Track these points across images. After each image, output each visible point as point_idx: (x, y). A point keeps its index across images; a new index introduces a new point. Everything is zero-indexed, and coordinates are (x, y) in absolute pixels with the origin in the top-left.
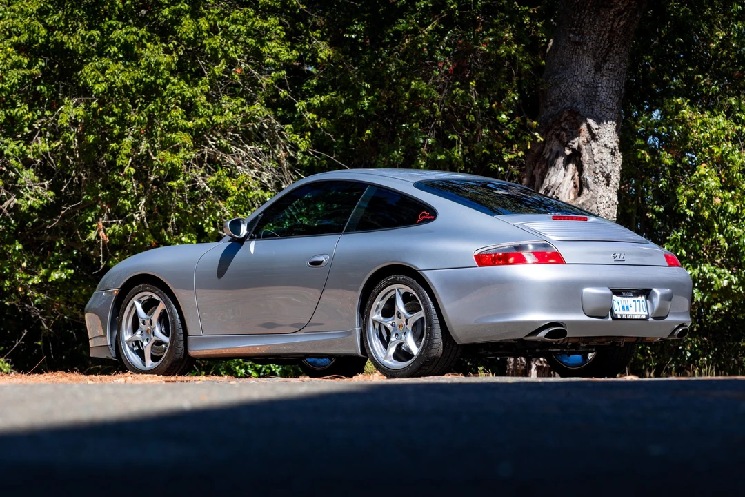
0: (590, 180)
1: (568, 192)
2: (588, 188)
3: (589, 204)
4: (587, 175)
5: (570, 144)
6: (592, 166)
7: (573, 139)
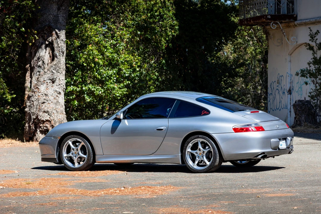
0: (58, 54)
1: (47, 59)
2: (57, 58)
3: (58, 64)
4: (56, 52)
5: (48, 39)
6: (58, 49)
7: (49, 38)
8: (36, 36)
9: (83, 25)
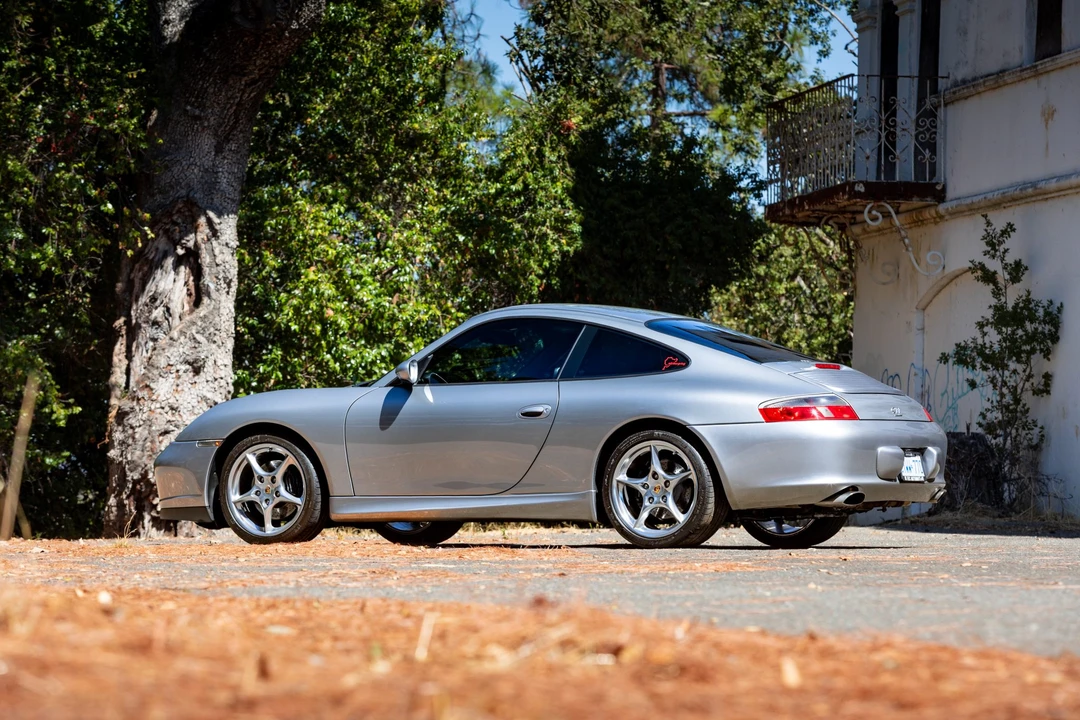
0: (212, 286)
1: (180, 301)
2: (209, 296)
3: (211, 317)
4: (208, 280)
5: (184, 241)
6: (214, 270)
7: (187, 235)
8: (146, 228)
9: (290, 205)
